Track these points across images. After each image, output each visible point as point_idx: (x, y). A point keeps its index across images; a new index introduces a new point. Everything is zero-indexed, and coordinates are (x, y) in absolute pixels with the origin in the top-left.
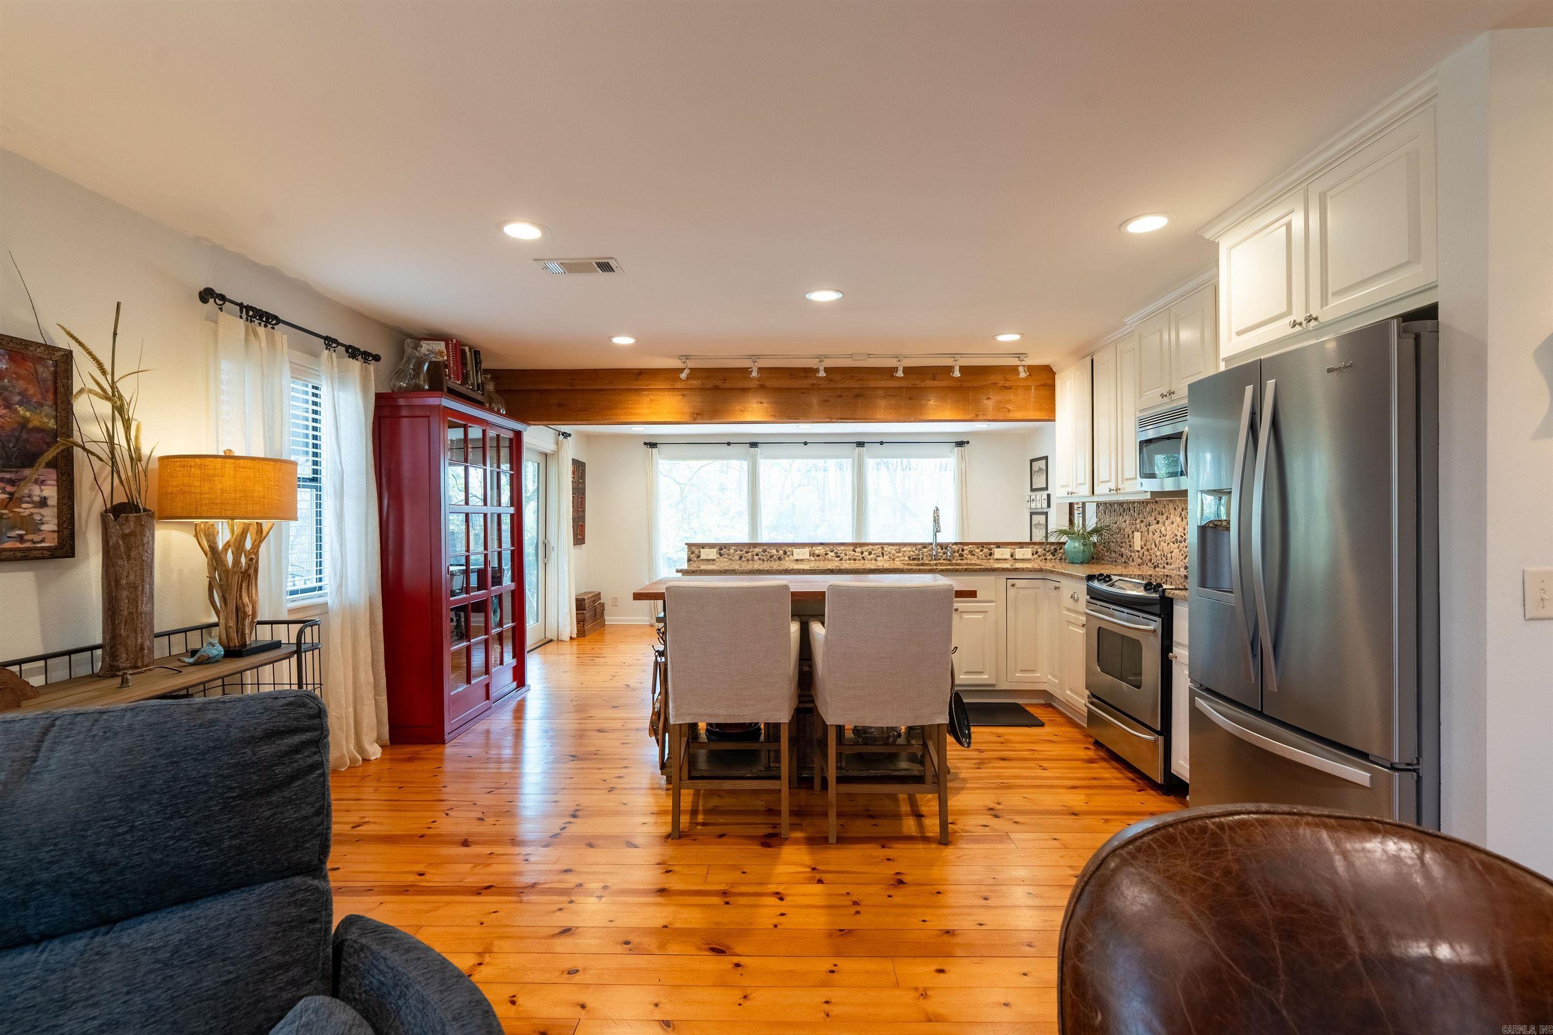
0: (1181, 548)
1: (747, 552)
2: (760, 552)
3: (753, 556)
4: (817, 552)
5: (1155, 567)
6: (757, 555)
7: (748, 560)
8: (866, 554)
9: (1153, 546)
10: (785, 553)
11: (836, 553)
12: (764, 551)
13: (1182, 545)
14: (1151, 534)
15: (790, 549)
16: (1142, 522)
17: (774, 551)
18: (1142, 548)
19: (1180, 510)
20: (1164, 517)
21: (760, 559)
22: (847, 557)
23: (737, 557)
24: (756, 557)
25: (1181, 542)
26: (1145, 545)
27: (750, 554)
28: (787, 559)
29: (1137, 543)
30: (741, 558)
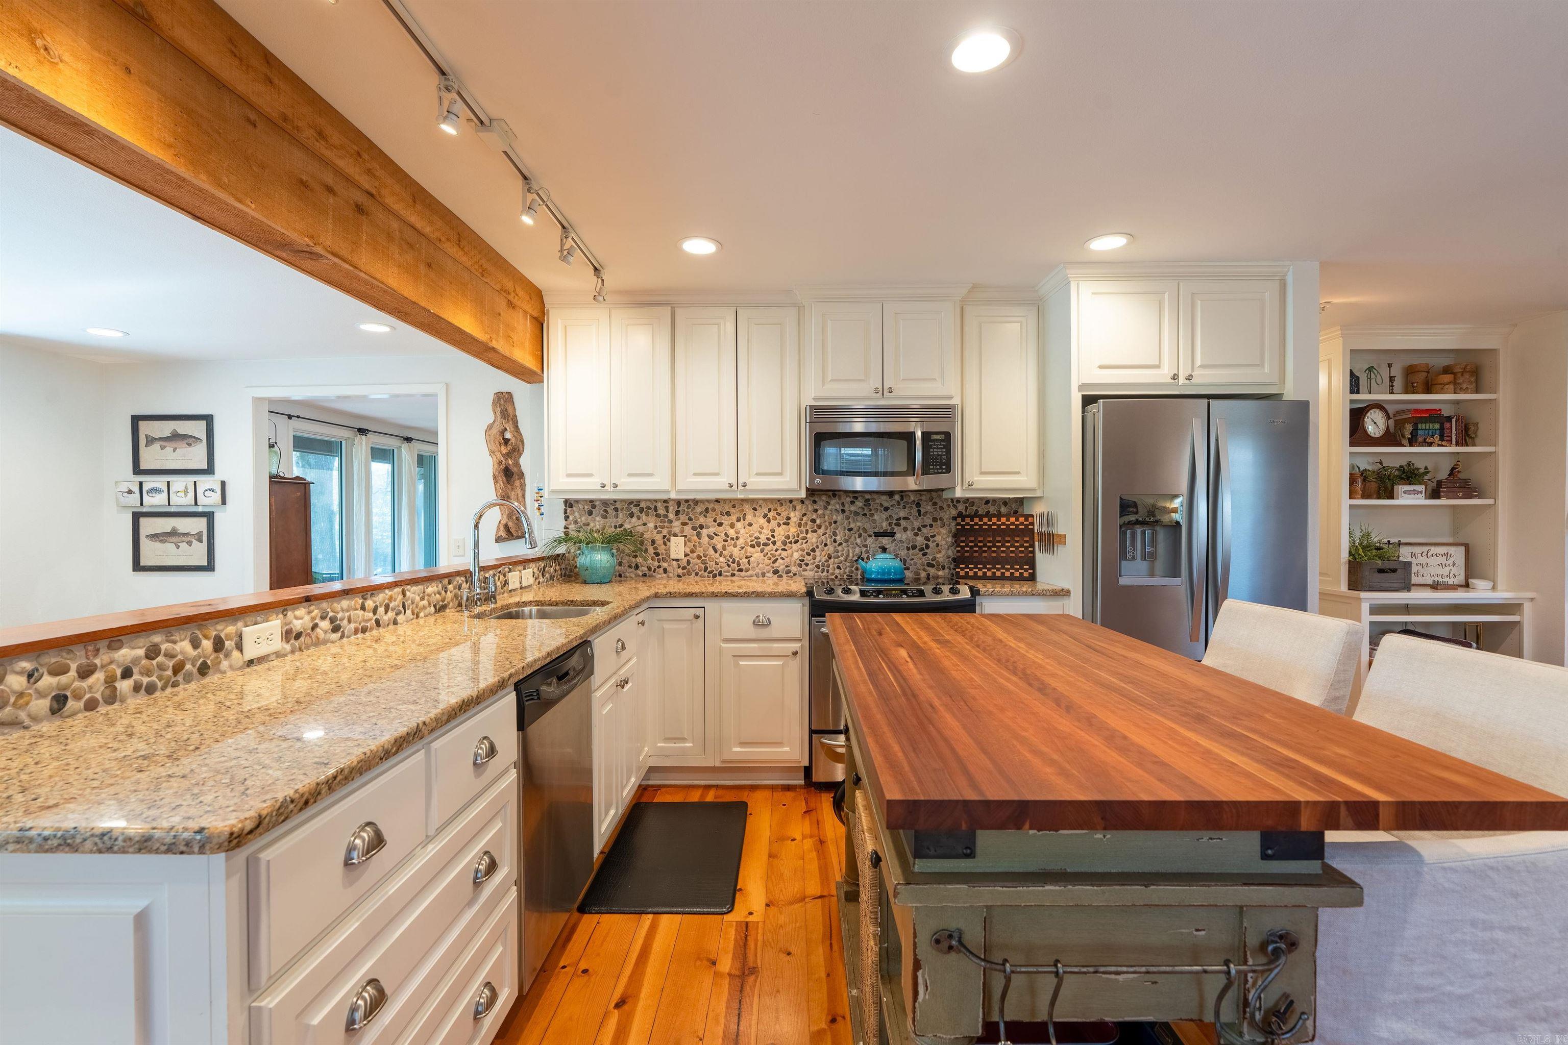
0: (766, 551)
1: (85, 673)
2: (136, 661)
3: (110, 681)
4: (297, 625)
5: (715, 576)
6: (127, 673)
7: (91, 705)
8: (381, 610)
9: (711, 551)
10: (219, 645)
11: (332, 620)
12: (153, 652)
13: (767, 549)
14: (705, 539)
15: (231, 629)
16: (684, 524)
17: (184, 646)
18: (686, 555)
19: (766, 510)
20: (734, 518)
21: (137, 688)
22: (352, 626)
23: (42, 705)
24: (124, 686)
25: (766, 545)
26: (692, 551)
27: (98, 677)
28: (225, 664)
29: (677, 548)
30: (60, 701)
